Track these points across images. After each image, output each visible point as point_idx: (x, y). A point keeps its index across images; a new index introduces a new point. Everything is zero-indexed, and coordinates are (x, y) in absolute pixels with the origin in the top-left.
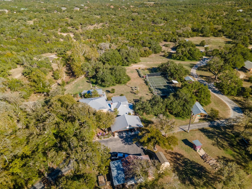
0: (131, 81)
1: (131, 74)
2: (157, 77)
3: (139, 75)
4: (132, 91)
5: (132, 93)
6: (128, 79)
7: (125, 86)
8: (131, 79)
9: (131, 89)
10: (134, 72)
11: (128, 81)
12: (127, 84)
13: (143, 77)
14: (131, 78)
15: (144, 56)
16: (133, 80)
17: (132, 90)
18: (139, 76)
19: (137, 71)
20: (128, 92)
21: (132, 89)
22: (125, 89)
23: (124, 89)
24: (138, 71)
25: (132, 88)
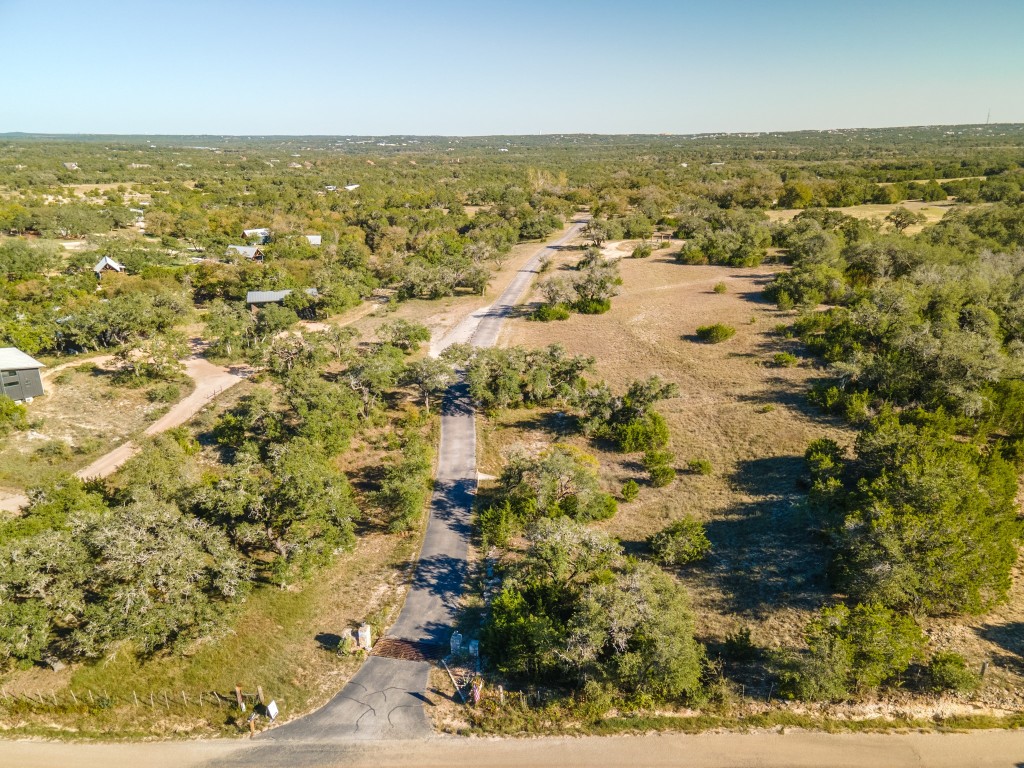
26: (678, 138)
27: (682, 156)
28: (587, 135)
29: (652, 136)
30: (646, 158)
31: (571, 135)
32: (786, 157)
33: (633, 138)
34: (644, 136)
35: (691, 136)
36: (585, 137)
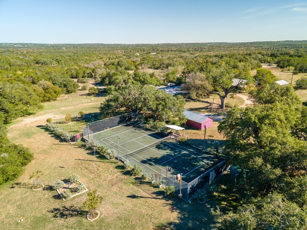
0: (33, 162)
1: (28, 140)
2: (113, 130)
3: (58, 137)
4: (57, 204)
5: (62, 215)
6: (21, 159)
7: (16, 189)
8: (35, 156)
9: (49, 194)
10: (34, 134)
11: (23, 164)
12: (24, 178)
13: (73, 139)
14: (31, 151)
15: (46, 99)
16: (42, 157)
17: (58, 197)
18: (57, 141)
19: (43, 130)
20: (43, 220)
21: (53, 193)
22: (19, 207)
23: (11, 209)
24: (47, 129)
25: (51, 188)
26: (130, 45)
27: (133, 50)
28: (99, 44)
29: (121, 44)
30: (119, 51)
31: (93, 44)
32: (172, 51)
33: (114, 45)
34: (118, 44)
35: (133, 44)
36: (98, 44)
